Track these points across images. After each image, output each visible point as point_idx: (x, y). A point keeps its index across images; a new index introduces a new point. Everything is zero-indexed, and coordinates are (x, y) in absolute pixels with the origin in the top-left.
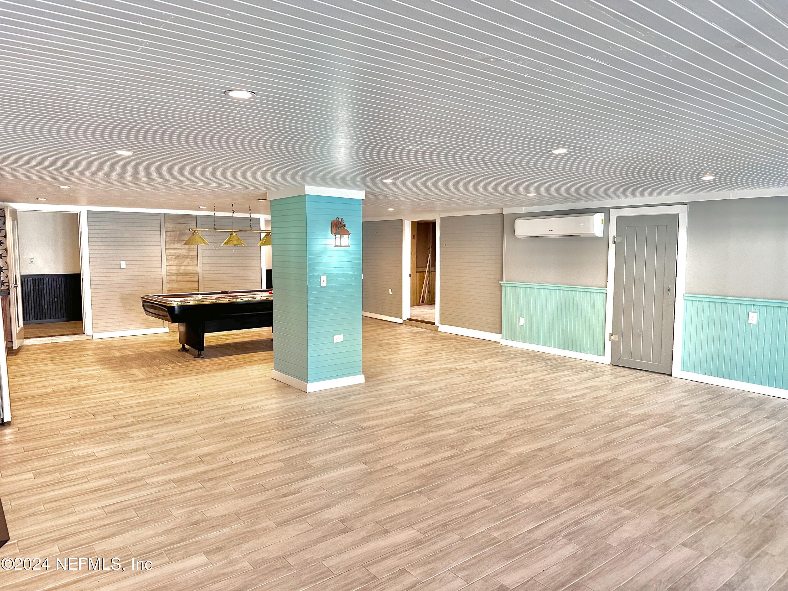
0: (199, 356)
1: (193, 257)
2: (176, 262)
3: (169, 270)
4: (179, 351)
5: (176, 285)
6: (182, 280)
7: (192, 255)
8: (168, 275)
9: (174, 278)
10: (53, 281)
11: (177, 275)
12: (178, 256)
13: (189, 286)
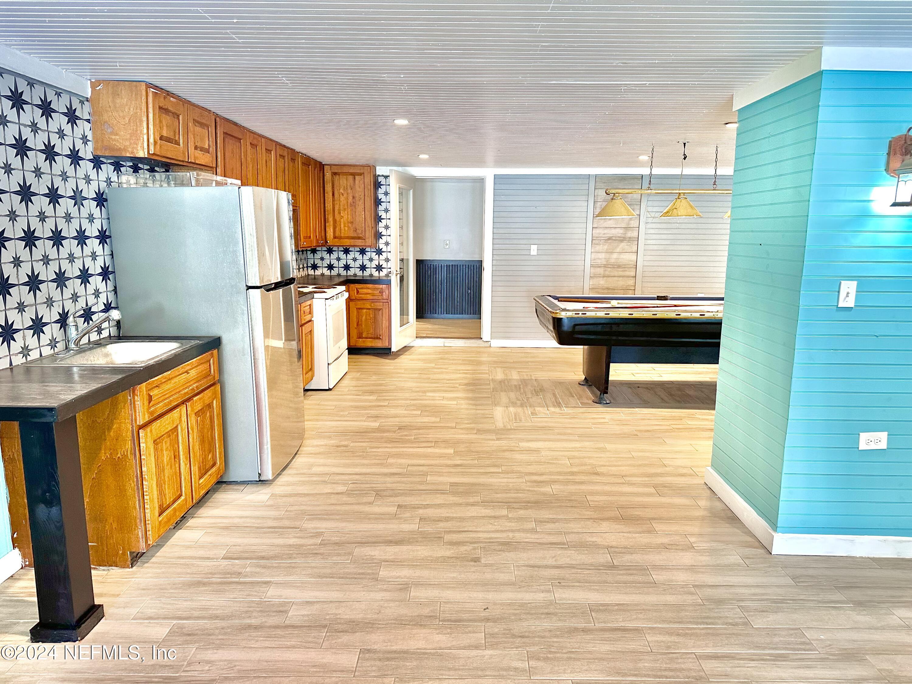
0: (599, 401)
1: (630, 239)
2: (606, 247)
3: (594, 260)
4: (579, 384)
5: (602, 282)
6: (612, 274)
7: (630, 238)
8: (592, 266)
9: (601, 271)
10: (467, 269)
11: (605, 266)
12: (610, 239)
13: (621, 283)
